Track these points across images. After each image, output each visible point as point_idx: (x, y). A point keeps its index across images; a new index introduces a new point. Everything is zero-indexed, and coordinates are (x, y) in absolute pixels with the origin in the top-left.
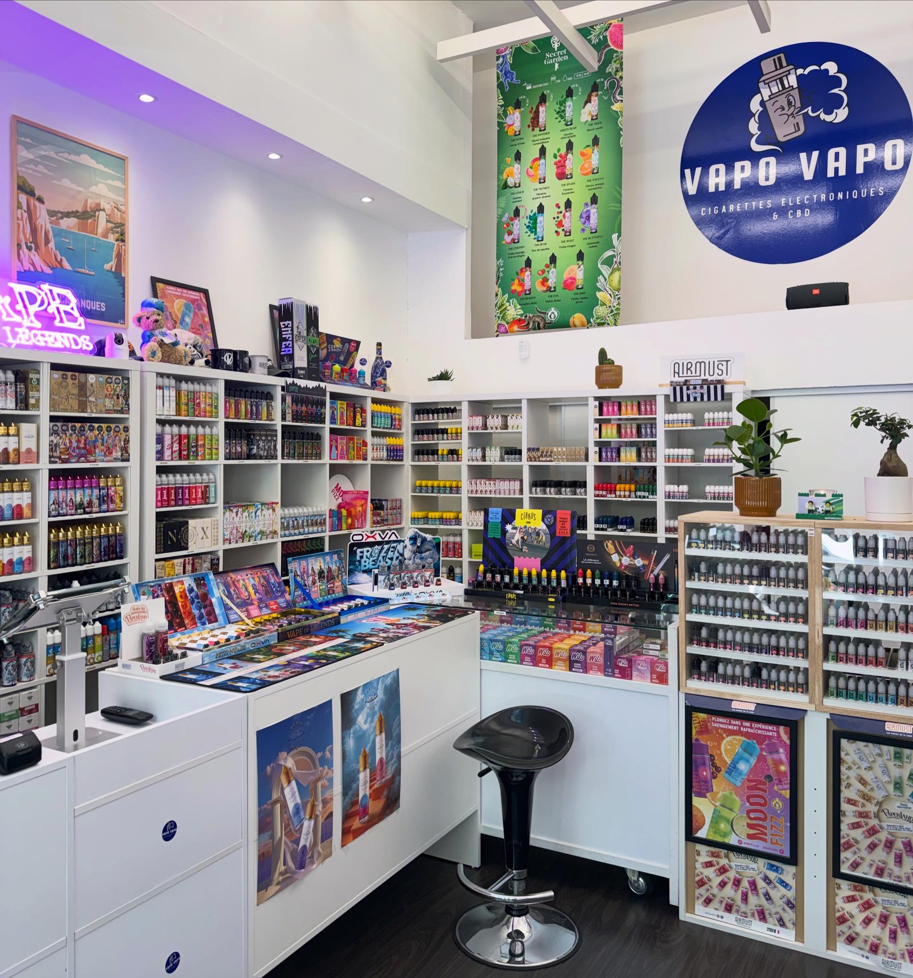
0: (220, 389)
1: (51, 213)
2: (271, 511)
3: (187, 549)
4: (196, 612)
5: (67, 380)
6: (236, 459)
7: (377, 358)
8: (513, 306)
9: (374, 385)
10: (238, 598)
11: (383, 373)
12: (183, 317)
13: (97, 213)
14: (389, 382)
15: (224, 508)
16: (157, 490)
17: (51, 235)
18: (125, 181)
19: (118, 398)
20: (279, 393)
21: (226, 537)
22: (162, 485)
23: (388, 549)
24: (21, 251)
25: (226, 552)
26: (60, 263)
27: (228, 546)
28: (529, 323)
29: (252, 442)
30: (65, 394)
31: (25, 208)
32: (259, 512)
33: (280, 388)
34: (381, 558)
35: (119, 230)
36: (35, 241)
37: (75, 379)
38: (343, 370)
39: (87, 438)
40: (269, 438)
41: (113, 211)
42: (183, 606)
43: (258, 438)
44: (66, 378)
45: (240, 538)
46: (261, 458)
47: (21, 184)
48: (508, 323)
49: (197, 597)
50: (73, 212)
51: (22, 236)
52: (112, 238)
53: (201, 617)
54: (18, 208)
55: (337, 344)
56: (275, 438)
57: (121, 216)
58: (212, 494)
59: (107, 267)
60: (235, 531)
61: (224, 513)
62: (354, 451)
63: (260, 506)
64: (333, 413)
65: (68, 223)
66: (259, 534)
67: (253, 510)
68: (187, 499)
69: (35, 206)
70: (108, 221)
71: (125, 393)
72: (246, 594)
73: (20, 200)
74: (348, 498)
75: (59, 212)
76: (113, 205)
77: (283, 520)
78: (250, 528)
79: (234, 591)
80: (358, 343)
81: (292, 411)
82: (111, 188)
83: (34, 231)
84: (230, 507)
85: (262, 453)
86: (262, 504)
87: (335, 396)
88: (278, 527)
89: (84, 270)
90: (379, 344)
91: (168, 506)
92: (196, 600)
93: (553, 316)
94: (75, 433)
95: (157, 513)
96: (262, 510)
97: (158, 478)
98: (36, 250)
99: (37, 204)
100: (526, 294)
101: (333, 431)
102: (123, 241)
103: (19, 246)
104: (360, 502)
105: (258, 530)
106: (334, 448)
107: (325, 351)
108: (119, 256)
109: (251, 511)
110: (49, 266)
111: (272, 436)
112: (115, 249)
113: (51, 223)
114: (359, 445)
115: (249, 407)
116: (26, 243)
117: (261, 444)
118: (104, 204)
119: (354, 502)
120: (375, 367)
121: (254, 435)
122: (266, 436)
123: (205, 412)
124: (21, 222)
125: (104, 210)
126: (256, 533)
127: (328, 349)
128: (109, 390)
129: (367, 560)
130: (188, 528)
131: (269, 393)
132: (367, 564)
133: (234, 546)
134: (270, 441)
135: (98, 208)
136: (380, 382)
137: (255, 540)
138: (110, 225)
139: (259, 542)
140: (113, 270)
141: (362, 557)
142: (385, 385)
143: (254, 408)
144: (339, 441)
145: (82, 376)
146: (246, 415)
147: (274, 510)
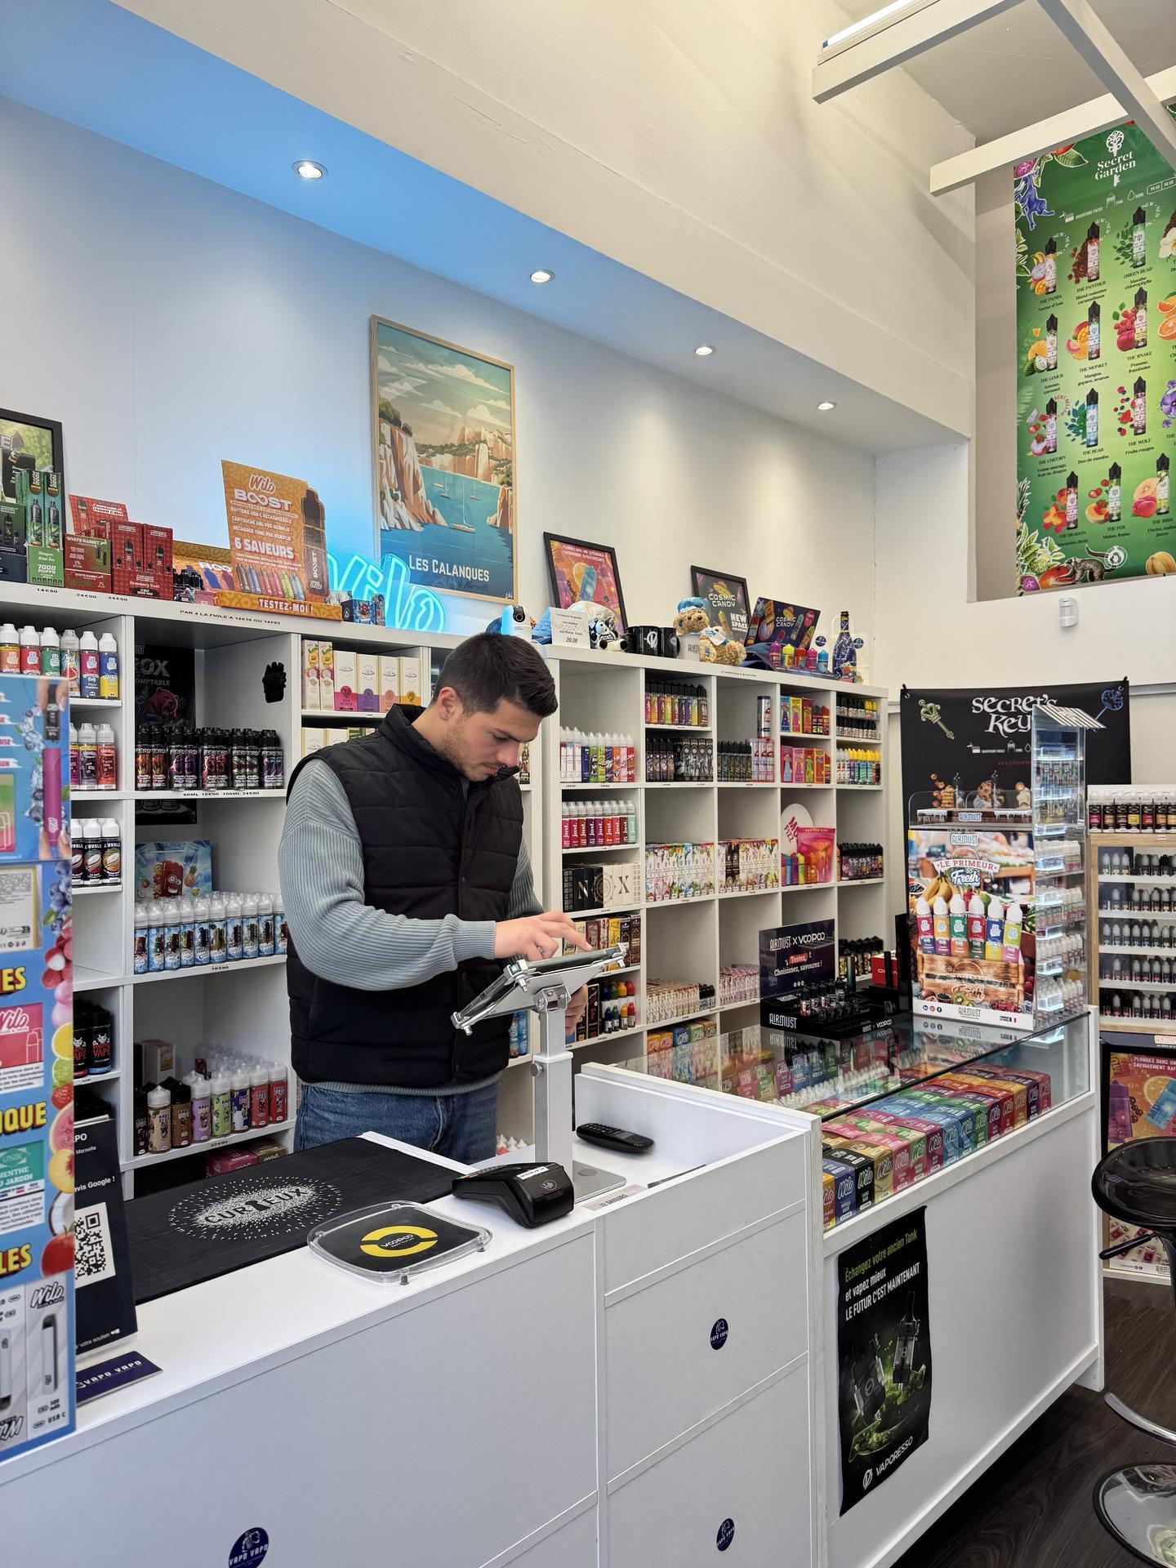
0: (640, 682)
1: (422, 449)
2: (705, 856)
3: (601, 906)
6: (660, 781)
7: (842, 634)
8: (1047, 549)
9: (838, 673)
11: (851, 656)
12: (584, 587)
13: (477, 446)
14: (860, 668)
15: (647, 850)
16: (564, 823)
17: (421, 479)
18: (510, 401)
20: (713, 688)
21: (649, 891)
22: (570, 816)
24: (385, 502)
25: (650, 912)
26: (433, 516)
27: (651, 904)
28: (1074, 572)
29: (679, 756)
31: (388, 442)
32: (690, 857)
33: (715, 680)
35: (504, 468)
36: (401, 488)
38: (797, 653)
40: (702, 751)
41: (496, 442)
43: (687, 751)
45: (667, 892)
46: (691, 779)
47: (384, 409)
48: (1038, 574)
50: (446, 446)
51: (385, 481)
52: (495, 481)
54: (381, 443)
55: (789, 616)
56: (709, 752)
57: (507, 448)
58: (632, 831)
59: (490, 520)
60: (660, 883)
61: (647, 857)
62: (813, 769)
63: (691, 848)
64: (785, 715)
65: (442, 461)
66: (690, 887)
67: (682, 853)
68: (601, 837)
69: (400, 439)
70: (490, 457)
73: (383, 431)
74: (804, 837)
75: (431, 447)
76: (497, 434)
78: (679, 879)
80: (817, 613)
82: (494, 411)
83: (400, 473)
84: (653, 848)
85: (692, 772)
86: (694, 845)
87: (787, 691)
89: (461, 526)
90: (845, 615)
91: (579, 846)
93: (1116, 559)
95: (565, 856)
96: (694, 853)
97: (565, 807)
98: (403, 500)
99: (404, 436)
100: (1069, 528)
101: (785, 741)
102: (510, 484)
103: (382, 494)
104: (821, 845)
105: (689, 881)
106: (787, 765)
107: (771, 626)
108: (505, 505)
109: (679, 855)
110: (420, 522)
111: (706, 748)
112: (499, 496)
113: (420, 462)
114: (820, 761)
115: (677, 707)
116: (391, 491)
117: (692, 760)
118: (485, 434)
119: (814, 844)
120: (839, 649)
121: (681, 746)
122: (698, 747)
124: (384, 462)
125: (485, 442)
126: (687, 886)
127: (775, 623)
130: (602, 876)
131: (701, 687)
133: (659, 903)
134: (703, 756)
135: (478, 439)
136: (847, 669)
137: (686, 896)
138: (493, 462)
139: (692, 900)
140: (498, 525)
142: (854, 673)
143: (682, 708)
144: (794, 755)
146: (673, 720)
147: (709, 854)
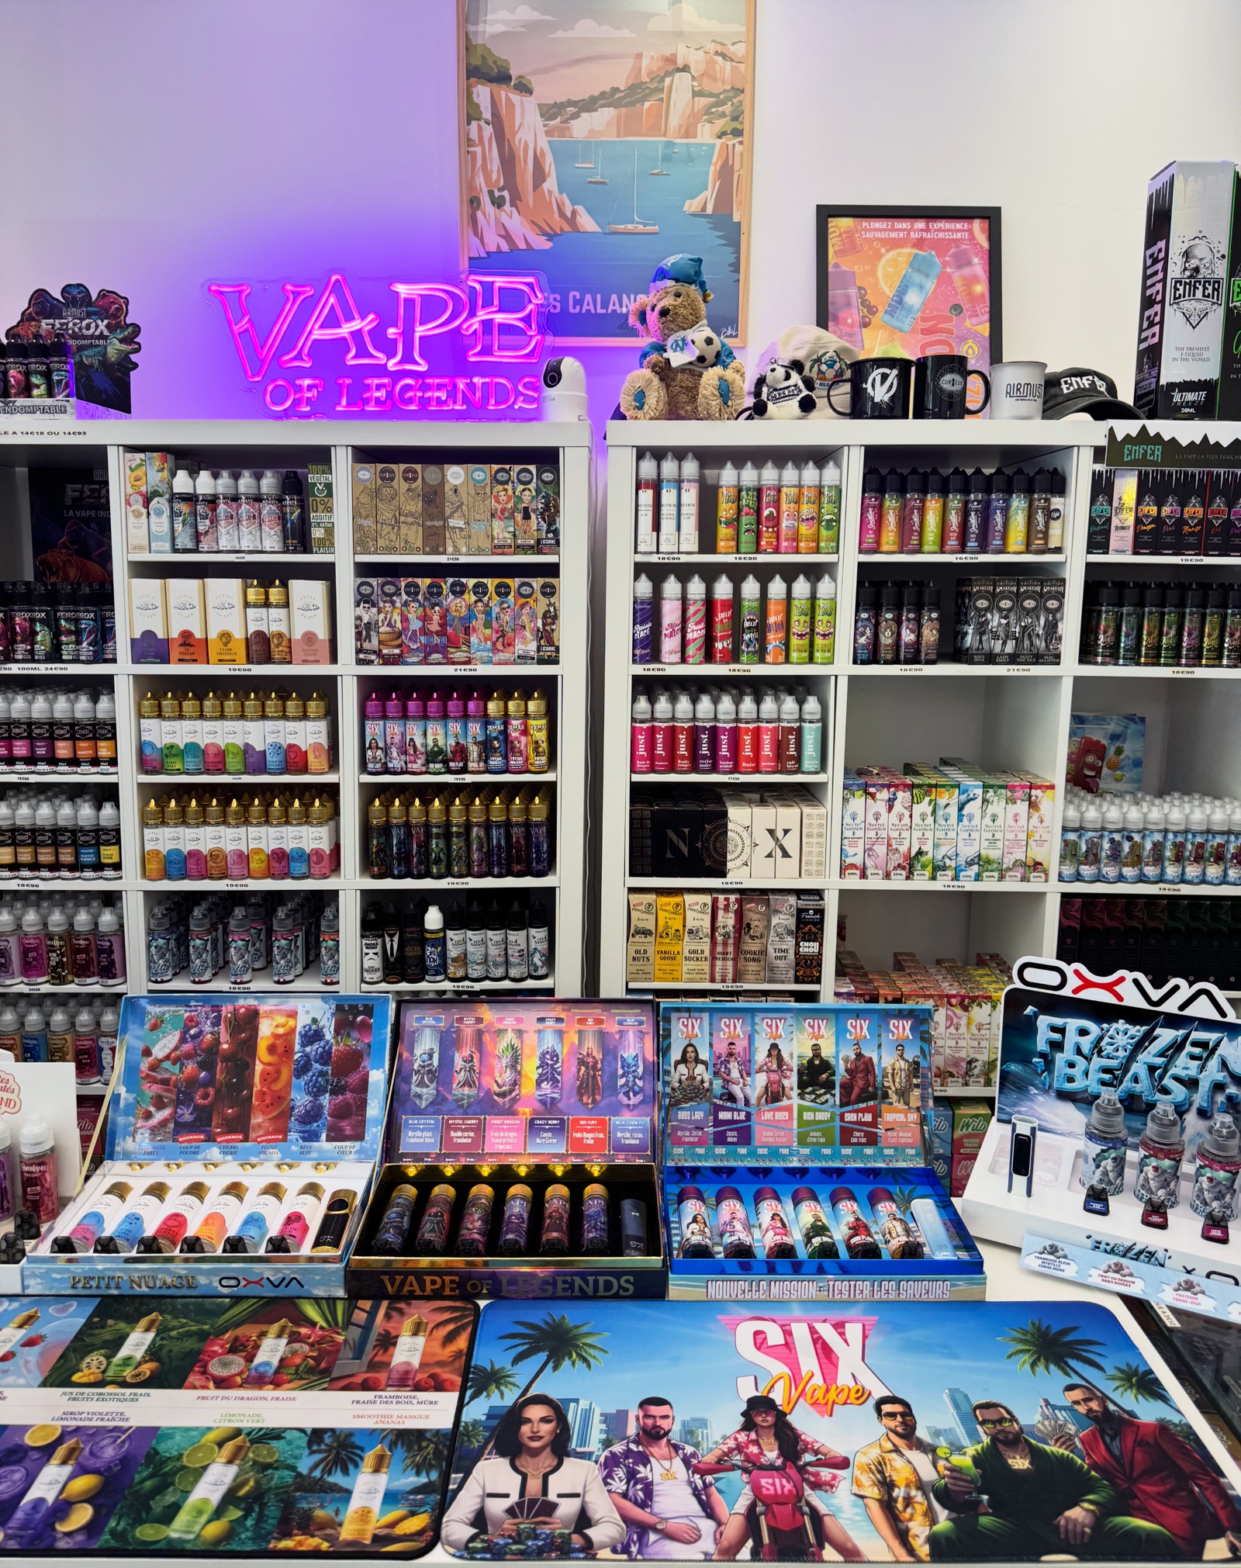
0: (852, 474)
1: (549, 112)
2: (1022, 807)
3: (723, 874)
4: (300, 1099)
5: (395, 483)
6: (896, 662)
10: (467, 1083)
12: (901, 292)
13: (668, 80)
15: (845, 788)
17: (549, 162)
19: (527, 516)
20: (1081, 473)
21: (849, 861)
22: (640, 719)
23: (1177, 1047)
24: (479, 214)
25: (850, 896)
26: (572, 220)
27: (854, 883)
30: (390, 516)
31: (487, 115)
32: (973, 808)
33: (1087, 455)
34: (1139, 1068)
35: (727, 108)
36: (511, 184)
37: (415, 479)
39: (447, 610)
40: (1029, 604)
41: (710, 64)
42: (265, 1076)
43: (984, 604)
44: (392, 479)
45: (901, 867)
46: (991, 659)
47: (478, 61)
49: (325, 1057)
50: (603, 94)
51: (480, 180)
52: (706, 134)
53: (312, 1115)
54: (470, 118)
56: (1056, 604)
57: (735, 71)
58: (810, 750)
59: (692, 206)
61: (845, 800)
63: (979, 792)
65: (594, 123)
66: (970, 864)
67: (952, 798)
68: (726, 758)
69: (510, 105)
70: (696, 94)
71: (547, 505)
72: (508, 1076)
73: (476, 100)
75: (570, 103)
76: (712, 47)
77: (1072, 836)
78: (936, 846)
79: (469, 1060)
81: (1138, 521)
83: (509, 162)
84: (867, 785)
85: (996, 645)
88: (1050, 853)
89: (630, 227)
91: (672, 768)
92: (317, 1066)
94: (415, 600)
96: (985, 801)
97: (632, 704)
98: (513, 205)
99: (515, 98)
102: (739, 132)
103: (474, 203)
108: (726, 172)
109: (942, 802)
110: (545, 234)
111: (1042, 596)
112: (714, 160)
113: (548, 133)
115: (955, 518)
116: (491, 193)
117: (995, 620)
118: (683, 54)
122: (1020, 597)
123: (796, 538)
124: (477, 150)
126: (962, 861)
128: (503, 498)
129: (1081, 1063)
130: (724, 824)
131: (1045, 471)
132: (1076, 1072)
133: (877, 884)
134: (1033, 612)
135: (671, 68)
137: (956, 878)
138: (703, 101)
139: (974, 886)
140: (709, 211)
141: (1057, 1046)
143: (973, 520)
145: (431, 473)
146: (947, 544)
147: (1033, 805)
